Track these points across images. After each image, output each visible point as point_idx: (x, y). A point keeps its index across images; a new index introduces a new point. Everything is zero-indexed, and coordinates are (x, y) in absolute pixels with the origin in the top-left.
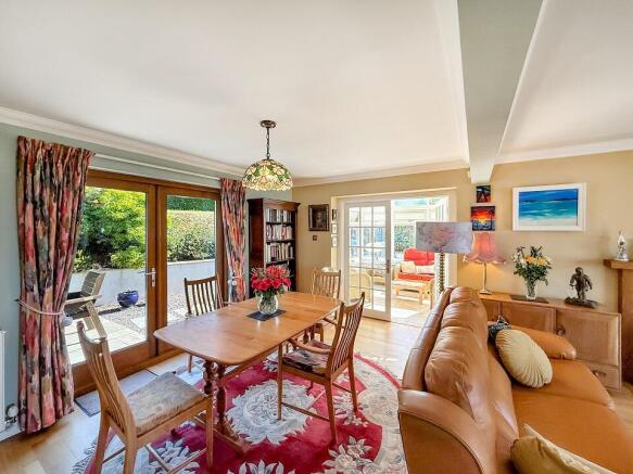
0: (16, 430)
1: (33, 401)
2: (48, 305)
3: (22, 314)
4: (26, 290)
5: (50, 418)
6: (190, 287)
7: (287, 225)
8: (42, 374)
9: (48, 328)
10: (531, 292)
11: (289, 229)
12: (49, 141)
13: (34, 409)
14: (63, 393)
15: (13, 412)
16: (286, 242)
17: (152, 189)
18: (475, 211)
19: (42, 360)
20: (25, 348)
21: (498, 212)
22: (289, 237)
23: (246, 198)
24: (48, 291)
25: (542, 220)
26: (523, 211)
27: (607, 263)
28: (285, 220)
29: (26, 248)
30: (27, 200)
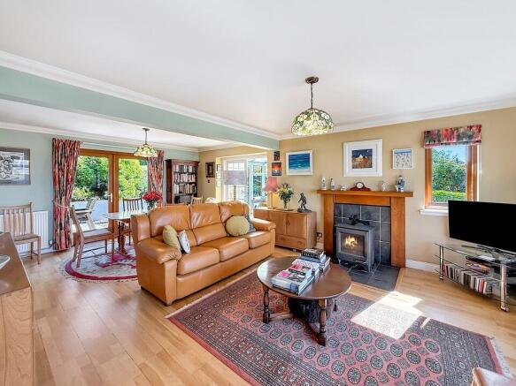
0: (51, 250)
1: (58, 238)
2: (63, 203)
3: (54, 206)
4: (56, 197)
5: (64, 247)
6: (125, 202)
7: (192, 174)
8: (61, 229)
9: (63, 212)
10: (285, 207)
11: (193, 176)
12: (64, 139)
13: (58, 242)
14: (69, 239)
15: (51, 243)
16: (190, 184)
17: (111, 156)
18: (273, 165)
19: (61, 224)
20: (55, 219)
21: (283, 166)
22: (194, 180)
23: (164, 159)
24: (63, 198)
25: (298, 170)
26: (291, 165)
27: (319, 191)
28: (191, 171)
29: (56, 181)
30: (57, 163)
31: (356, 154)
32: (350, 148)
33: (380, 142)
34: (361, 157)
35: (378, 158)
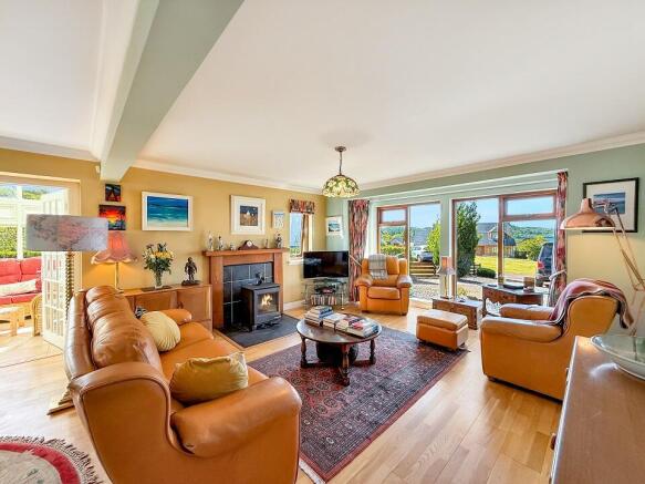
10: (159, 282)
18: (103, 210)
27: (204, 253)
31: (244, 210)
32: (238, 202)
33: (264, 201)
34: (248, 213)
35: (262, 217)
